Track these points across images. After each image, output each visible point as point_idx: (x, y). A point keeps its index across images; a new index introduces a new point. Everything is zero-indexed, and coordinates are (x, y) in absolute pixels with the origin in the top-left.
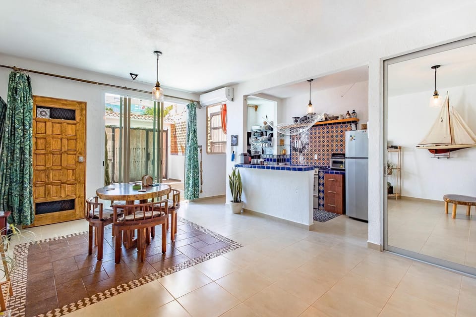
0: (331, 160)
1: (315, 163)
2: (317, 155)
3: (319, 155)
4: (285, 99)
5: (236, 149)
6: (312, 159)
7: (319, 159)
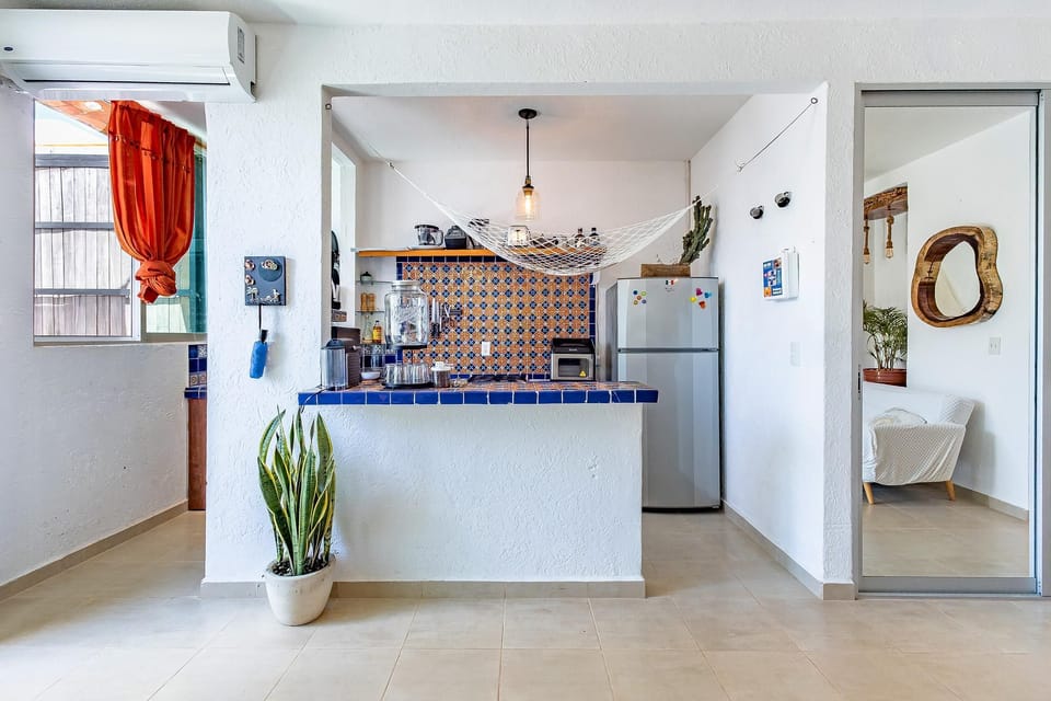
0: (554, 358)
1: (483, 367)
2: (489, 343)
3: (495, 343)
4: (379, 162)
5: (277, 319)
6: (471, 355)
7: (495, 355)
